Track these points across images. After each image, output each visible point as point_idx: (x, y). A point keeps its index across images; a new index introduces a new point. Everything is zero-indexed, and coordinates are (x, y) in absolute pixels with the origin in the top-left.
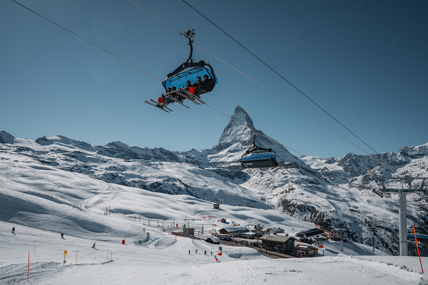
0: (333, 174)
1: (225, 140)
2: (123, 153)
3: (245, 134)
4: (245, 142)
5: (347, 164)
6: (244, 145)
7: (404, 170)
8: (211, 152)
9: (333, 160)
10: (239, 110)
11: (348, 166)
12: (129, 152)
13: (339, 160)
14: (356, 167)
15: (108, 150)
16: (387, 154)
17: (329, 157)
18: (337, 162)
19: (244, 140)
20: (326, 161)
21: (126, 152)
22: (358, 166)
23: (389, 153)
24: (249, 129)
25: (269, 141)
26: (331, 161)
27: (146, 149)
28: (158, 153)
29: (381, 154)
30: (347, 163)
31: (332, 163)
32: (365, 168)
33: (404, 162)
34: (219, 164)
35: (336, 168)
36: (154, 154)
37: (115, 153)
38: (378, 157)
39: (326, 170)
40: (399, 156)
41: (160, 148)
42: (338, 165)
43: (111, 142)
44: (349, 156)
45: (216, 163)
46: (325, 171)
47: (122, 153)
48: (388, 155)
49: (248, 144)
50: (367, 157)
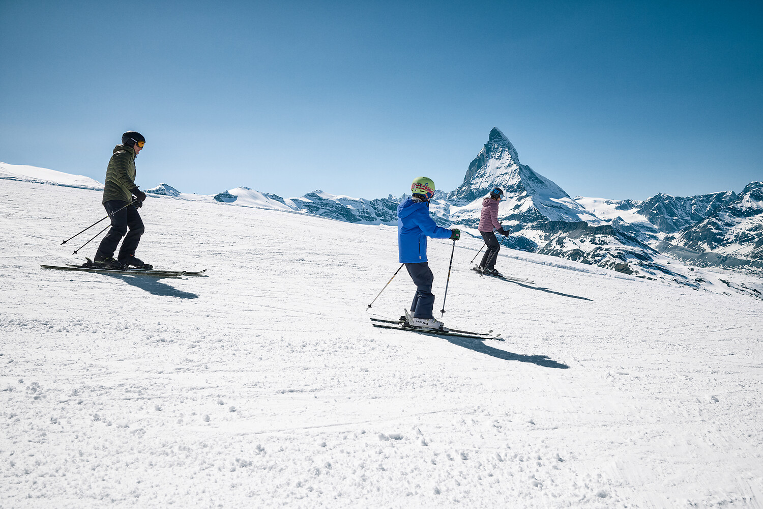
0: (634, 229)
1: (479, 185)
2: (330, 209)
3: (510, 173)
4: (512, 187)
5: (655, 212)
6: (511, 192)
7: (755, 225)
8: (458, 203)
9: (629, 204)
10: (495, 135)
11: (657, 214)
12: (337, 206)
13: (638, 204)
14: (669, 216)
15: (308, 204)
16: (723, 194)
17: (622, 199)
18: (637, 207)
19: (510, 183)
20: (618, 205)
21: (333, 206)
22: (672, 214)
23: (726, 192)
24: (515, 167)
25: (542, 182)
26: (625, 206)
27: (363, 202)
28: (380, 207)
29: (713, 194)
30: (654, 210)
31: (628, 209)
32: (685, 217)
33: (755, 211)
34: (474, 222)
35: (636, 217)
36: (375, 209)
37: (318, 208)
38: (708, 199)
39: (622, 223)
40: (748, 201)
41: (382, 199)
42: (638, 212)
43: (310, 192)
44: (658, 198)
45: (469, 220)
46: (620, 224)
47: (327, 208)
48: (725, 196)
49: (515, 191)
50: (688, 200)
